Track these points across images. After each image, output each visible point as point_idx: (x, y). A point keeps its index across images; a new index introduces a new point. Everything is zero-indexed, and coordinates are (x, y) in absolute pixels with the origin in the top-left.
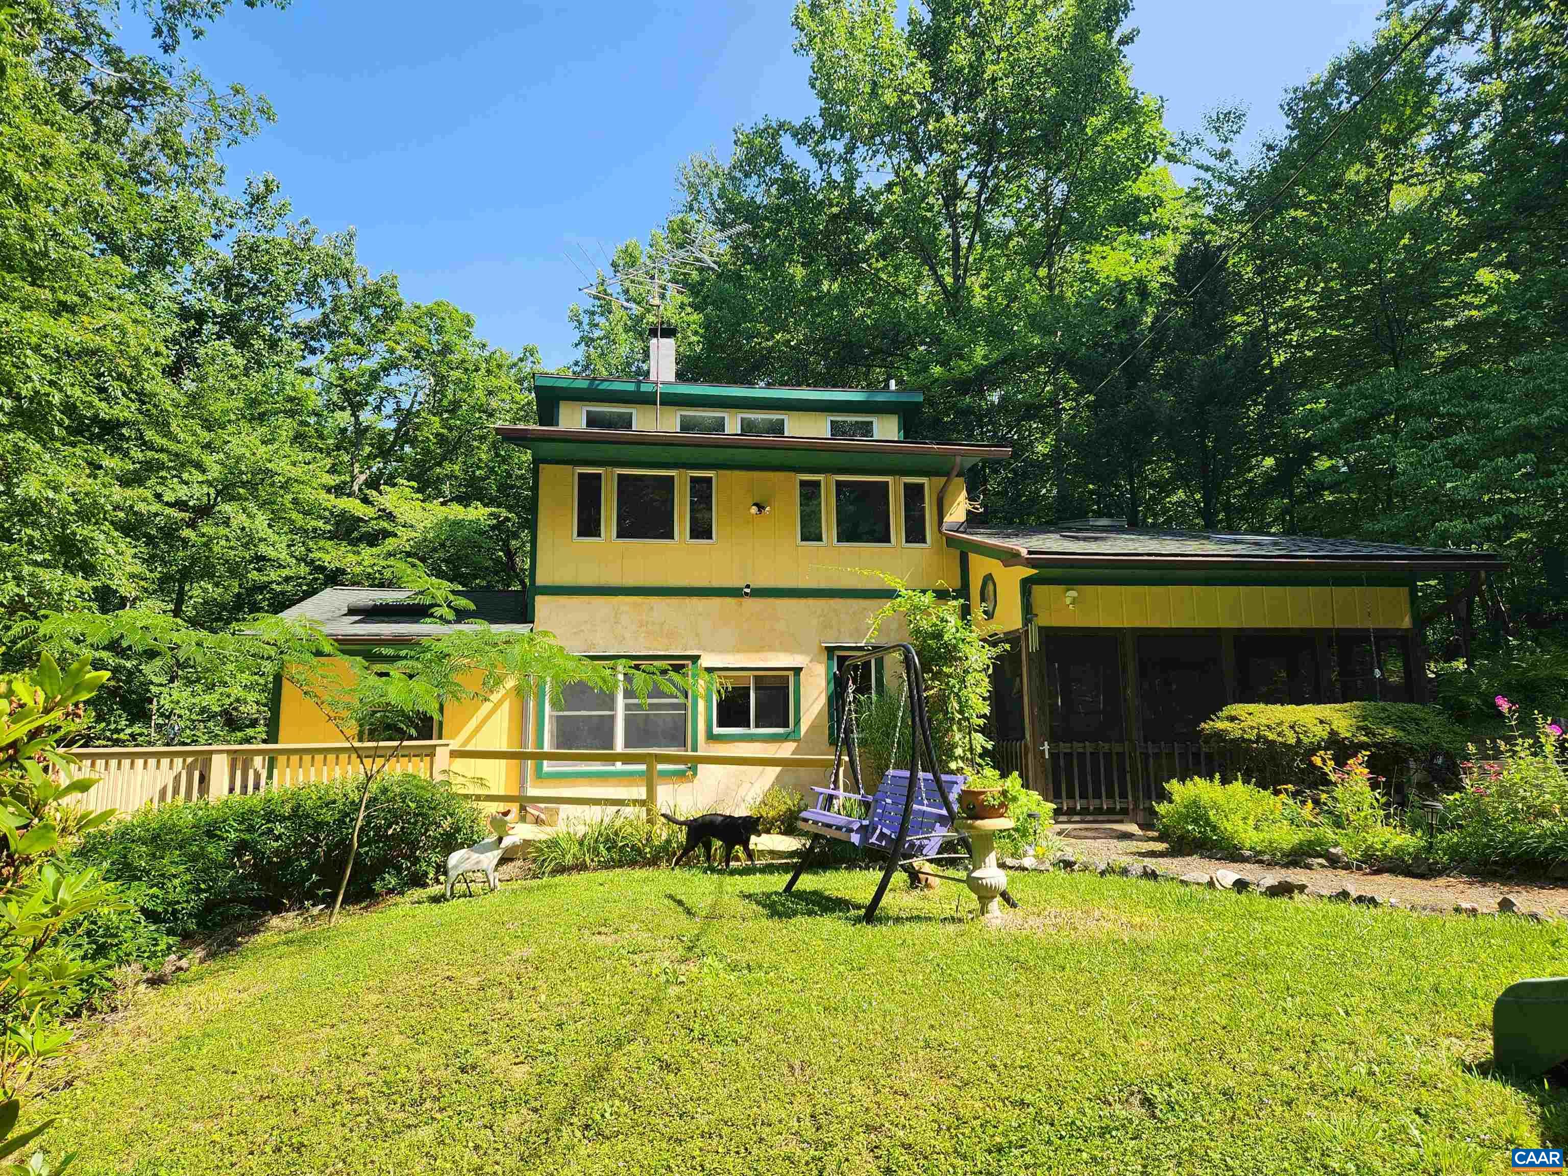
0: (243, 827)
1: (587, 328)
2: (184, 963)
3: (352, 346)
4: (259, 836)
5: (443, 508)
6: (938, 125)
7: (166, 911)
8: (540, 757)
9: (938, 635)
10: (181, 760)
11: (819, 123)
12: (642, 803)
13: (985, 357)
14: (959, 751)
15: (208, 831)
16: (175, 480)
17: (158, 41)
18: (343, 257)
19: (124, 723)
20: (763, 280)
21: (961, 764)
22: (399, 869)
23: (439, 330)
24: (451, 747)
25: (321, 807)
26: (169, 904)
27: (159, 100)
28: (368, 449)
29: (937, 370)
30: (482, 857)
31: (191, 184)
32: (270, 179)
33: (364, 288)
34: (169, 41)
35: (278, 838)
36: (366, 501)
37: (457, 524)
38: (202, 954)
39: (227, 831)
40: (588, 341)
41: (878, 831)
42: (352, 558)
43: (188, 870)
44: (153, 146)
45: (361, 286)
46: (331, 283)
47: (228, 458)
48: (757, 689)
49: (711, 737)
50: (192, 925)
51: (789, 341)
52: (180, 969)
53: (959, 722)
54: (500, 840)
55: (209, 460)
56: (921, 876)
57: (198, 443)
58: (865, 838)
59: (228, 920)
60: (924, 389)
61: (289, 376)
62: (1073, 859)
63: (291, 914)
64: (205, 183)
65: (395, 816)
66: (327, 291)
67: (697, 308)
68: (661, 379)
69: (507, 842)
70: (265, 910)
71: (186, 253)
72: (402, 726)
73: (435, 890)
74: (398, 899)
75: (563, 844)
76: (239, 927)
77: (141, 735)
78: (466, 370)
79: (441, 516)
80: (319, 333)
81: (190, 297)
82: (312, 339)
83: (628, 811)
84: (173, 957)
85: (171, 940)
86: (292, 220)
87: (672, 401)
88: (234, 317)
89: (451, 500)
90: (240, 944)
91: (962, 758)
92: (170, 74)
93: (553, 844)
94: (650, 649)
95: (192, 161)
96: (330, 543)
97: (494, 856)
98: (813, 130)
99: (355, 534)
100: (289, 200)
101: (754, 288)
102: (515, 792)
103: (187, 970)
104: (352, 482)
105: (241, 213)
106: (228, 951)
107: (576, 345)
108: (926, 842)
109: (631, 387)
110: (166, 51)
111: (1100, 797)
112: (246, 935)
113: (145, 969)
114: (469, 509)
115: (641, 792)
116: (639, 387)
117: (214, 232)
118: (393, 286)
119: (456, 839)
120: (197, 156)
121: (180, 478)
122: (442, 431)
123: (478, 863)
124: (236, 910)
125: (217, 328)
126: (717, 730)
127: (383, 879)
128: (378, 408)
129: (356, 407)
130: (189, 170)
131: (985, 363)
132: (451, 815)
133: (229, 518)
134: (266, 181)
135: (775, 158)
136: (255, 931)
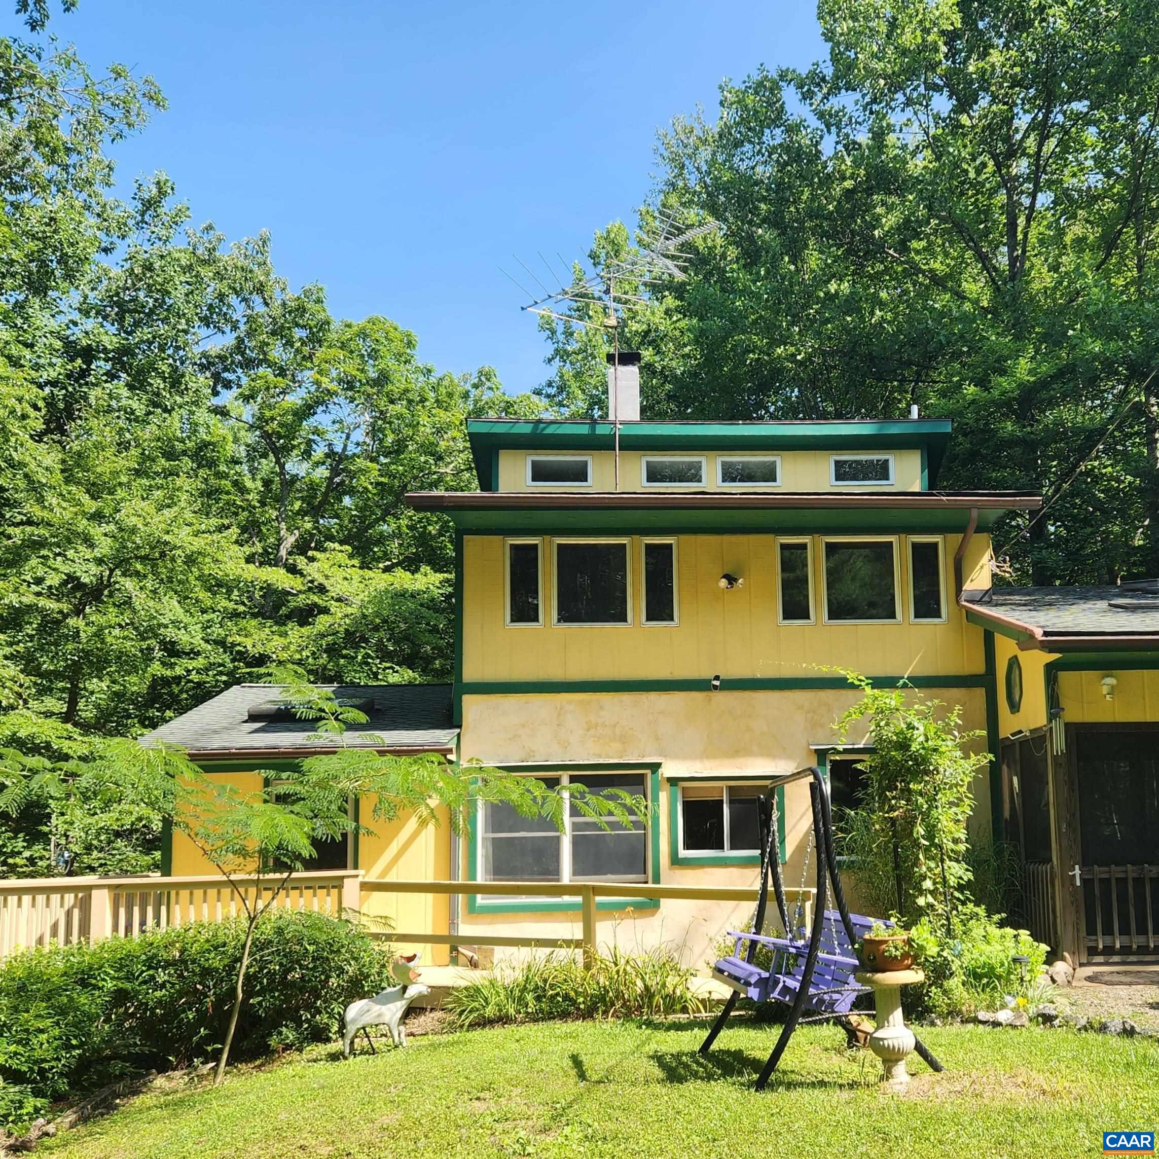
0: (121, 974)
1: (562, 338)
2: (51, 1128)
3: (271, 377)
4: (140, 985)
5: (386, 576)
6: (981, 64)
7: (31, 1070)
8: (472, 890)
9: (903, 745)
10: (72, 895)
11: (828, 71)
12: (578, 944)
13: (1031, 372)
14: (928, 884)
15: (83, 979)
16: (59, 558)
17: (24, 17)
18: (255, 268)
19: (21, 844)
20: (754, 282)
21: (930, 899)
22: (299, 1022)
23: (374, 354)
24: (360, 879)
25: (209, 951)
26: (36, 1062)
27: (28, 90)
28: (297, 505)
29: (970, 390)
30: (384, 1009)
31: (75, 187)
32: (163, 179)
33: (284, 304)
34: (36, 15)
35: (163, 986)
36: (293, 570)
37: (402, 595)
38: (73, 1117)
39: (104, 980)
40: (562, 354)
41: (781, 985)
42: (278, 641)
43: (57, 1023)
44: (26, 143)
45: (279, 302)
46: (244, 300)
47: (121, 530)
48: (731, 802)
49: (676, 861)
50: (63, 1085)
51: (793, 355)
52: (47, 1134)
53: (927, 849)
54: (405, 988)
55: (96, 531)
56: (859, 1034)
57: (84, 513)
58: (765, 993)
59: (106, 1080)
60: (951, 416)
61: (202, 415)
62: (1054, 1013)
63: (178, 1073)
64: (91, 184)
65: (292, 960)
66: (239, 312)
67: (684, 312)
68: (620, 418)
69: (412, 992)
70: (148, 1069)
71: (69, 276)
72: (285, 860)
73: (333, 1047)
74: (295, 1056)
75: (485, 992)
76: (120, 1087)
77: (41, 858)
78: (410, 401)
79: (382, 586)
80: (233, 362)
81: (75, 330)
82: (226, 369)
83: (562, 953)
84: (41, 1121)
85: (39, 1102)
86: (192, 226)
87: (633, 444)
88: (125, 351)
89: (399, 564)
90: (117, 1106)
91: (932, 893)
92: (39, 56)
93: (474, 992)
94: (600, 756)
95: (74, 158)
96: (254, 622)
97: (397, 1008)
98: (823, 79)
99: (283, 611)
100: (186, 203)
101: (743, 292)
102: (444, 932)
103: (54, 1135)
104: (279, 546)
105: (131, 222)
106: (102, 1115)
107: (550, 360)
108: (835, 996)
109: (584, 430)
110: (33, 28)
111: (1146, 933)
112: (125, 1096)
113: (10, 1134)
114: (417, 576)
115: (575, 931)
116: (594, 429)
117: (103, 245)
118: (319, 301)
119: (363, 986)
120: (79, 153)
121: (65, 556)
122: (382, 479)
123: (379, 1016)
124: (117, 1067)
125: (109, 366)
126: (683, 853)
127: (280, 1033)
128: (307, 454)
129: (281, 453)
130: (71, 170)
131: (1032, 379)
132: (356, 959)
133: (130, 598)
134: (158, 183)
135: (777, 117)
136: (136, 1092)
